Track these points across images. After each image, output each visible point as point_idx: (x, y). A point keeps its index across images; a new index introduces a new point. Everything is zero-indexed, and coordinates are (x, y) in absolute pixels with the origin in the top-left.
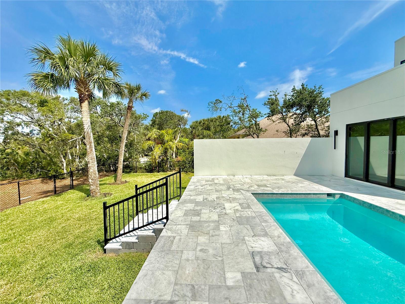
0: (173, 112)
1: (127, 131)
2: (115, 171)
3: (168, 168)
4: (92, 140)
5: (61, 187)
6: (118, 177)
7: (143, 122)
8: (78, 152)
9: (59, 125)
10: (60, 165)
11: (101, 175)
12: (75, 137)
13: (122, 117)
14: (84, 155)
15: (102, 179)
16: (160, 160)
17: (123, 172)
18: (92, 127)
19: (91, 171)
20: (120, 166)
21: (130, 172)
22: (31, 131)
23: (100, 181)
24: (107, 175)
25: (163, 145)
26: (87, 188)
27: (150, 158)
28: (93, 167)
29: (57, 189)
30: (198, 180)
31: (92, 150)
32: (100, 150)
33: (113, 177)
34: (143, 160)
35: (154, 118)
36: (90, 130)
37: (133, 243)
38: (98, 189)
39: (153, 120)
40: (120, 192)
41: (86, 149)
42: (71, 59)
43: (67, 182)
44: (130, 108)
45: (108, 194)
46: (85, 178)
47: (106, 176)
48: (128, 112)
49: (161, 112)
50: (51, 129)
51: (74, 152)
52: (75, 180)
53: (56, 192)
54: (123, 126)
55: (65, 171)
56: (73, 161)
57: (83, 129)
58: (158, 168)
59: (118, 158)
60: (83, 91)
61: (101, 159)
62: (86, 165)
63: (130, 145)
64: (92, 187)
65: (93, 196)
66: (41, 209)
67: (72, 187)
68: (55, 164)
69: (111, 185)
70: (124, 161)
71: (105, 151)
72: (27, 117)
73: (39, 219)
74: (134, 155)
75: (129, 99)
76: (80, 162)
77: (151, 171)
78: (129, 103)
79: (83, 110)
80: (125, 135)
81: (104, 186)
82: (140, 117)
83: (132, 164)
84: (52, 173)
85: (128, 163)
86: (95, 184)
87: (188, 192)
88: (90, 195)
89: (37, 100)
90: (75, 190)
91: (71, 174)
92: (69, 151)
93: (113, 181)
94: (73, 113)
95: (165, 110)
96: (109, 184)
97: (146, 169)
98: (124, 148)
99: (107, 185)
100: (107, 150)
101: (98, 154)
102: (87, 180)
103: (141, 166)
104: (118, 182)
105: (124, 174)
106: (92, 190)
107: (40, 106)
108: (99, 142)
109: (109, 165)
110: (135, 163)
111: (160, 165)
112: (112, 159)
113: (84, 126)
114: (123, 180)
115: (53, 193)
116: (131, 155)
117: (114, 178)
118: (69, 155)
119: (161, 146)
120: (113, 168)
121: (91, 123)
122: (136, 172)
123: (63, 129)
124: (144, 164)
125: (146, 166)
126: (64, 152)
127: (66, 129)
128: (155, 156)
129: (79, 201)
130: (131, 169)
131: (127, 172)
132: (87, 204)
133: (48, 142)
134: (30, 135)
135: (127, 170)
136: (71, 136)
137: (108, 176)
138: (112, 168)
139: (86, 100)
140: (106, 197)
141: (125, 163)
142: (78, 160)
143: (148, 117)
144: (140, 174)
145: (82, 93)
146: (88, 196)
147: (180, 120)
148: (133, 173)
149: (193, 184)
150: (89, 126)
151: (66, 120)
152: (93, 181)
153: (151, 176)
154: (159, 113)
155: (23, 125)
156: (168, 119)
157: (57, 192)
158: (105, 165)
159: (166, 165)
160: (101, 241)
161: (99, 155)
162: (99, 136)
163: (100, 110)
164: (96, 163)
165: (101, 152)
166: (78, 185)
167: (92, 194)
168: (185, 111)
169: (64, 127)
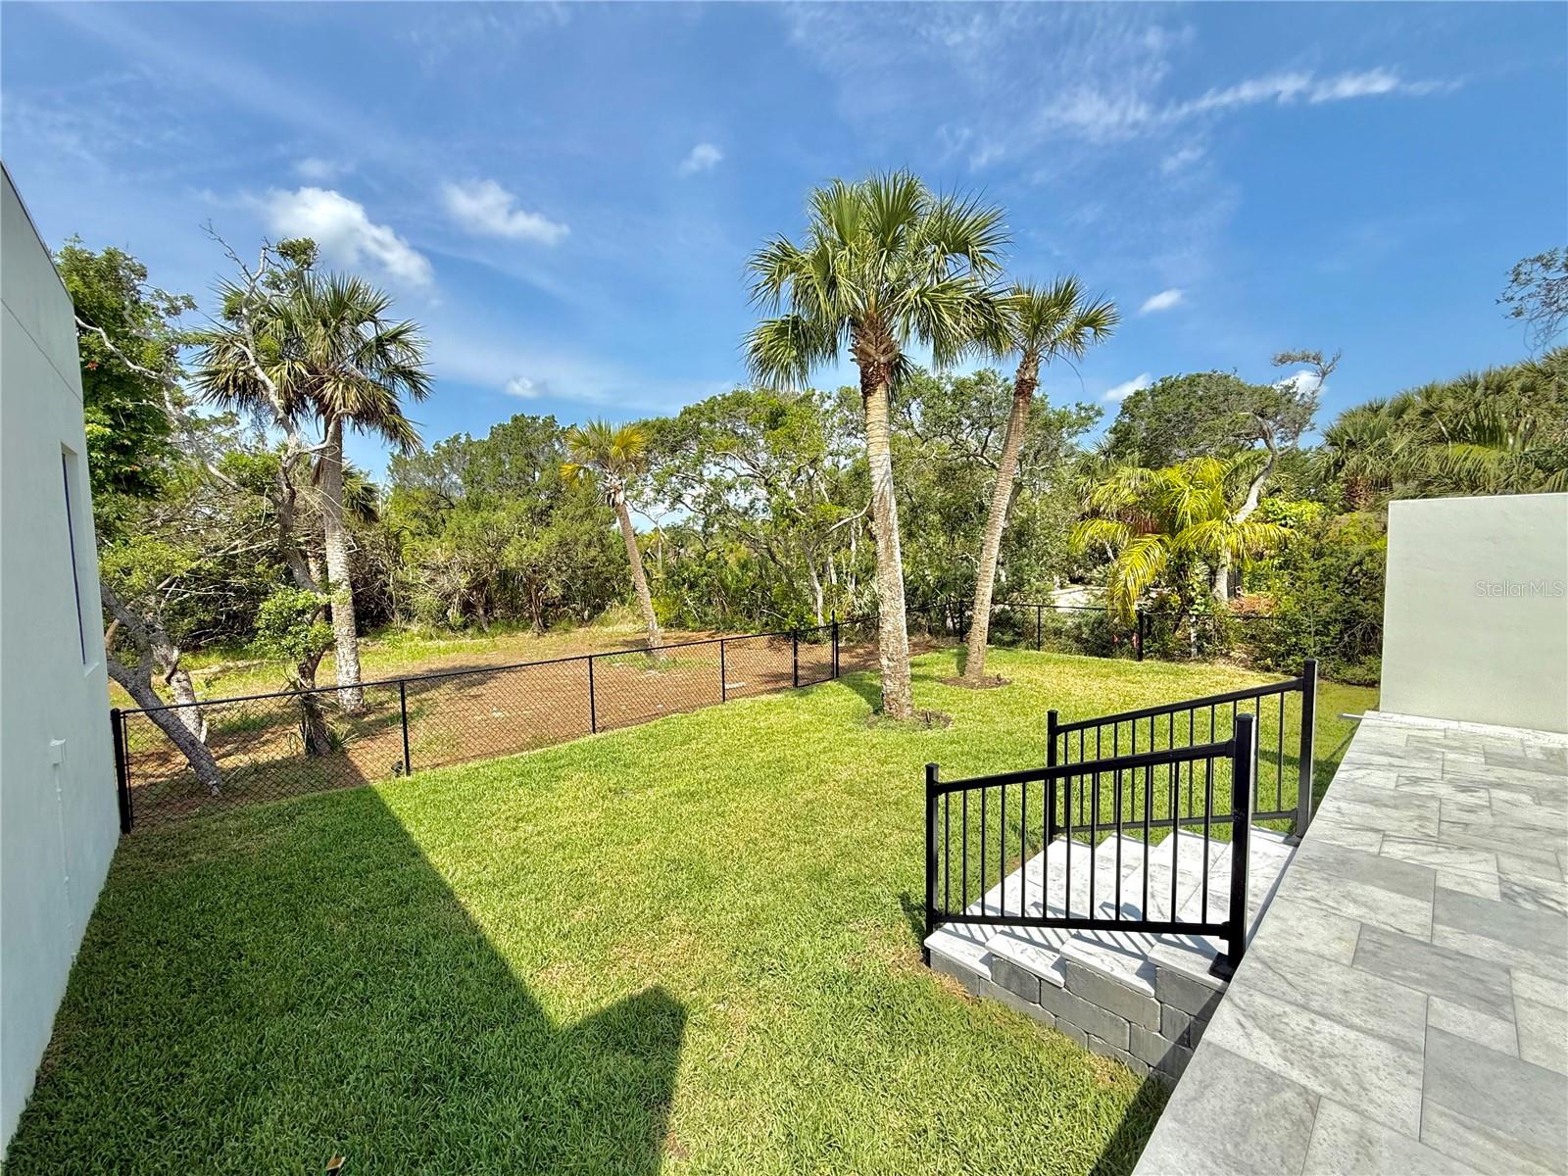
0: (1227, 377)
1: (1010, 483)
2: (962, 632)
3: (1190, 646)
4: (894, 521)
5: (809, 668)
6: (973, 657)
7: (1074, 440)
8: (853, 561)
9: (810, 479)
10: (810, 600)
11: (915, 645)
12: (849, 515)
13: (991, 428)
14: (868, 571)
15: (917, 659)
16: (1149, 602)
17: (989, 641)
18: (895, 478)
19: (887, 626)
20: (982, 617)
21: (1013, 643)
22: (752, 502)
23: (913, 665)
24: (934, 647)
25: (1166, 538)
26: (874, 682)
27: (1099, 593)
28: (894, 617)
29: (800, 672)
30: (1420, 740)
31: (891, 557)
32: (914, 558)
33: (955, 655)
34: (1069, 601)
35: (1127, 420)
36: (889, 488)
37: (1040, 979)
38: (908, 693)
39: (1120, 427)
40: (979, 717)
41: (875, 554)
42: (844, 252)
43: (823, 653)
44: (1024, 388)
45: (938, 717)
46: (871, 647)
47: (929, 648)
48: (1016, 405)
49: (1160, 384)
50: (792, 494)
51: (844, 562)
52: (844, 650)
53: (798, 681)
54: (993, 466)
55: (820, 621)
56: (842, 589)
57: (868, 486)
58: (1140, 639)
59: (973, 589)
60: (873, 352)
61: (917, 589)
62: (875, 605)
63: (1018, 538)
64: (888, 682)
65: (891, 717)
66: (762, 724)
67: (835, 672)
68: (798, 595)
69: (945, 683)
70: (994, 601)
71: (930, 562)
72: (745, 465)
73: (758, 756)
74: (1033, 580)
75: (1025, 350)
76: (859, 595)
77: (1104, 648)
78: (1024, 366)
79: (870, 419)
80: (1002, 501)
81: (924, 684)
82: (1062, 420)
83: (1024, 614)
84: (791, 623)
85: (1008, 608)
86: (898, 675)
87: (1359, 808)
88: (881, 709)
89: (765, 412)
90: (842, 682)
91: (835, 630)
92: (831, 559)
93: (953, 670)
94: (845, 439)
95: (1181, 371)
96: (941, 680)
97: (1078, 639)
98: (995, 551)
99: (935, 684)
100: (935, 555)
101: (909, 570)
102: (873, 655)
103: (1059, 625)
104: (970, 677)
105: (991, 650)
106: (888, 695)
107: (771, 428)
108: (914, 528)
109: (942, 611)
110: (1036, 608)
111: (1149, 627)
112: (951, 590)
113: (873, 473)
114: (990, 672)
115: (789, 684)
116: (1022, 579)
117: (955, 660)
118: (833, 571)
119: (1159, 540)
120: (954, 624)
121: (893, 463)
122: (1039, 645)
123: (819, 492)
124: (1071, 615)
125: (1079, 627)
126: (819, 560)
127: (826, 490)
128: (1126, 586)
129: (851, 725)
130: (1017, 634)
131: (1002, 644)
132: (875, 741)
133: (784, 532)
134: (750, 513)
135: (1003, 634)
136: (836, 511)
137: (936, 648)
138: (949, 623)
139: (880, 382)
140: (930, 727)
141: (998, 608)
142: (853, 586)
143: (1098, 419)
144: (1056, 656)
145: (871, 360)
146: (876, 712)
147: (1270, 410)
148: (1027, 648)
149: (1385, 760)
150: (887, 473)
151: (827, 463)
152: (891, 664)
153: (1104, 670)
154: (1153, 391)
155: (738, 487)
156: (1196, 414)
157: (801, 683)
158: (929, 611)
159: (1177, 627)
160: (914, 902)
161: (912, 572)
162: (913, 509)
163: (919, 414)
164: (903, 601)
165: (917, 563)
166: (852, 668)
167: (886, 708)
168: (1305, 358)
169: (823, 486)
